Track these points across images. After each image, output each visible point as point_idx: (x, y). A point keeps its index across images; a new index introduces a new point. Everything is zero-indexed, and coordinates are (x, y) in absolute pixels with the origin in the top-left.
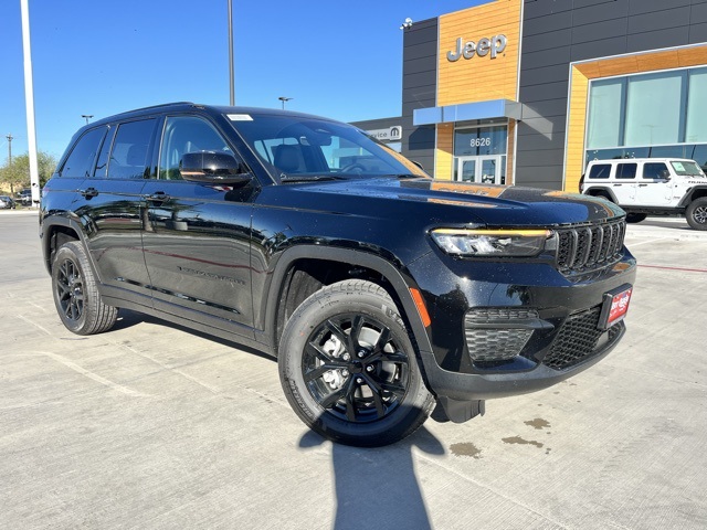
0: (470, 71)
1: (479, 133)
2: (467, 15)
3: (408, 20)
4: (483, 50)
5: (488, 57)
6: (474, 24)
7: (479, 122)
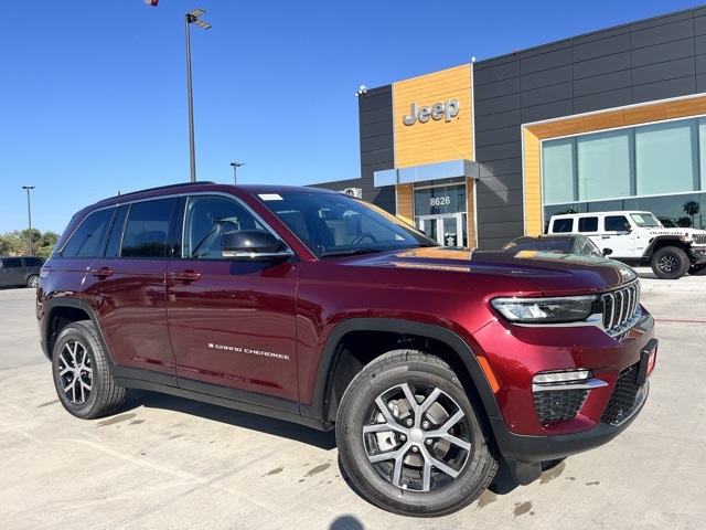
0: (426, 134)
1: (433, 193)
4: (438, 114)
5: (443, 121)
7: (432, 182)
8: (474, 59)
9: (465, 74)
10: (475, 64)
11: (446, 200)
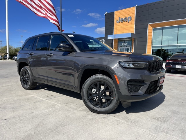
2: (121, 11)
3: (106, 12)
4: (126, 20)
5: (127, 22)
6: (123, 14)
8: (137, 5)
9: (134, 9)
10: (137, 7)
11: (127, 44)
